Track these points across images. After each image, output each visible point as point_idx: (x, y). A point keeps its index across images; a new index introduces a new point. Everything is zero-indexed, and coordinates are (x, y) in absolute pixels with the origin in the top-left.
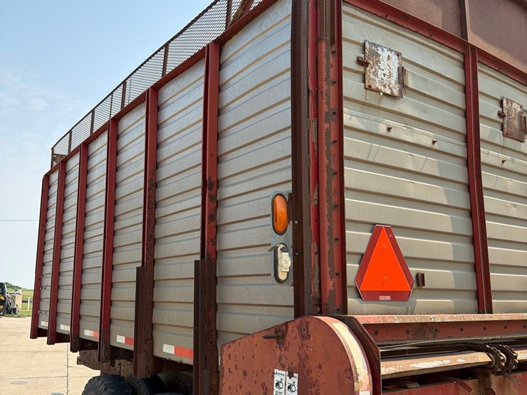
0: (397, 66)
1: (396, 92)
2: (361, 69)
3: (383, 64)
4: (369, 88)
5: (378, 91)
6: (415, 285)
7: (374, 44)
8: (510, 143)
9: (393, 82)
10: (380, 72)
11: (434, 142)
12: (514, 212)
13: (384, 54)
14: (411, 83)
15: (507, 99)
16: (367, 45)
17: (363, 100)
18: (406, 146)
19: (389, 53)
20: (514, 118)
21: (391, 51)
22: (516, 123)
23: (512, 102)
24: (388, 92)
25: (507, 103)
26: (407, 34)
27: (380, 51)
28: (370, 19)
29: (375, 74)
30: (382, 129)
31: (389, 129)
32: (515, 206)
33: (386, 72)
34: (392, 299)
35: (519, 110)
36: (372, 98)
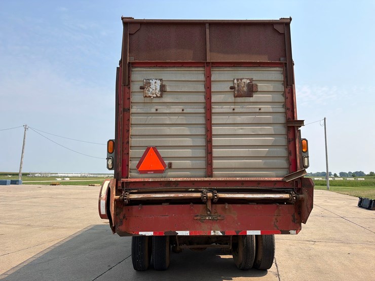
0: (159, 85)
1: (159, 95)
2: (142, 90)
3: (153, 86)
4: (146, 96)
5: (150, 97)
6: (167, 167)
7: (148, 79)
8: (239, 100)
9: (157, 92)
10: (151, 90)
11: (183, 110)
12: (241, 132)
13: (153, 82)
14: (168, 89)
15: (237, 79)
16: (145, 81)
17: (143, 102)
18: (167, 114)
19: (156, 81)
20: (244, 87)
21: (157, 79)
22: (245, 89)
23: (241, 79)
24: (155, 96)
25: (237, 81)
26: (168, 69)
27: (151, 81)
28: (148, 69)
29: (149, 91)
30: (153, 110)
31: (157, 110)
32: (242, 129)
33: (154, 88)
34: (154, 173)
35: (248, 81)
36: (147, 100)
